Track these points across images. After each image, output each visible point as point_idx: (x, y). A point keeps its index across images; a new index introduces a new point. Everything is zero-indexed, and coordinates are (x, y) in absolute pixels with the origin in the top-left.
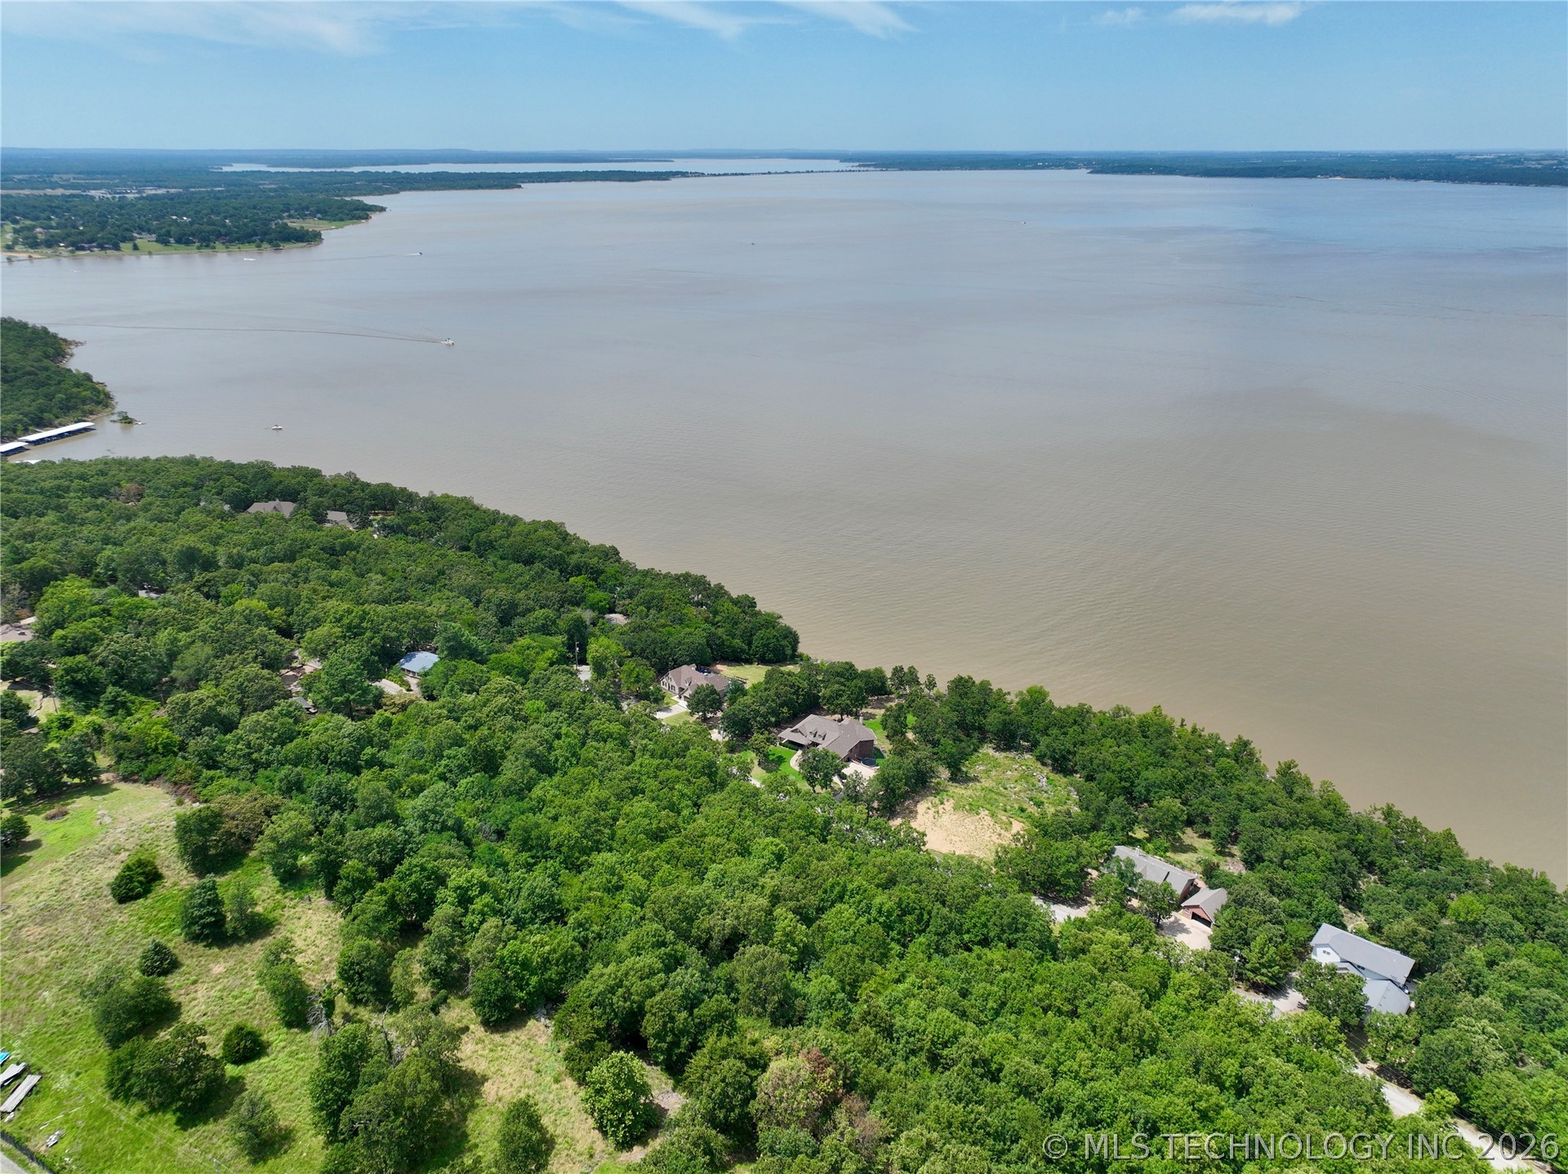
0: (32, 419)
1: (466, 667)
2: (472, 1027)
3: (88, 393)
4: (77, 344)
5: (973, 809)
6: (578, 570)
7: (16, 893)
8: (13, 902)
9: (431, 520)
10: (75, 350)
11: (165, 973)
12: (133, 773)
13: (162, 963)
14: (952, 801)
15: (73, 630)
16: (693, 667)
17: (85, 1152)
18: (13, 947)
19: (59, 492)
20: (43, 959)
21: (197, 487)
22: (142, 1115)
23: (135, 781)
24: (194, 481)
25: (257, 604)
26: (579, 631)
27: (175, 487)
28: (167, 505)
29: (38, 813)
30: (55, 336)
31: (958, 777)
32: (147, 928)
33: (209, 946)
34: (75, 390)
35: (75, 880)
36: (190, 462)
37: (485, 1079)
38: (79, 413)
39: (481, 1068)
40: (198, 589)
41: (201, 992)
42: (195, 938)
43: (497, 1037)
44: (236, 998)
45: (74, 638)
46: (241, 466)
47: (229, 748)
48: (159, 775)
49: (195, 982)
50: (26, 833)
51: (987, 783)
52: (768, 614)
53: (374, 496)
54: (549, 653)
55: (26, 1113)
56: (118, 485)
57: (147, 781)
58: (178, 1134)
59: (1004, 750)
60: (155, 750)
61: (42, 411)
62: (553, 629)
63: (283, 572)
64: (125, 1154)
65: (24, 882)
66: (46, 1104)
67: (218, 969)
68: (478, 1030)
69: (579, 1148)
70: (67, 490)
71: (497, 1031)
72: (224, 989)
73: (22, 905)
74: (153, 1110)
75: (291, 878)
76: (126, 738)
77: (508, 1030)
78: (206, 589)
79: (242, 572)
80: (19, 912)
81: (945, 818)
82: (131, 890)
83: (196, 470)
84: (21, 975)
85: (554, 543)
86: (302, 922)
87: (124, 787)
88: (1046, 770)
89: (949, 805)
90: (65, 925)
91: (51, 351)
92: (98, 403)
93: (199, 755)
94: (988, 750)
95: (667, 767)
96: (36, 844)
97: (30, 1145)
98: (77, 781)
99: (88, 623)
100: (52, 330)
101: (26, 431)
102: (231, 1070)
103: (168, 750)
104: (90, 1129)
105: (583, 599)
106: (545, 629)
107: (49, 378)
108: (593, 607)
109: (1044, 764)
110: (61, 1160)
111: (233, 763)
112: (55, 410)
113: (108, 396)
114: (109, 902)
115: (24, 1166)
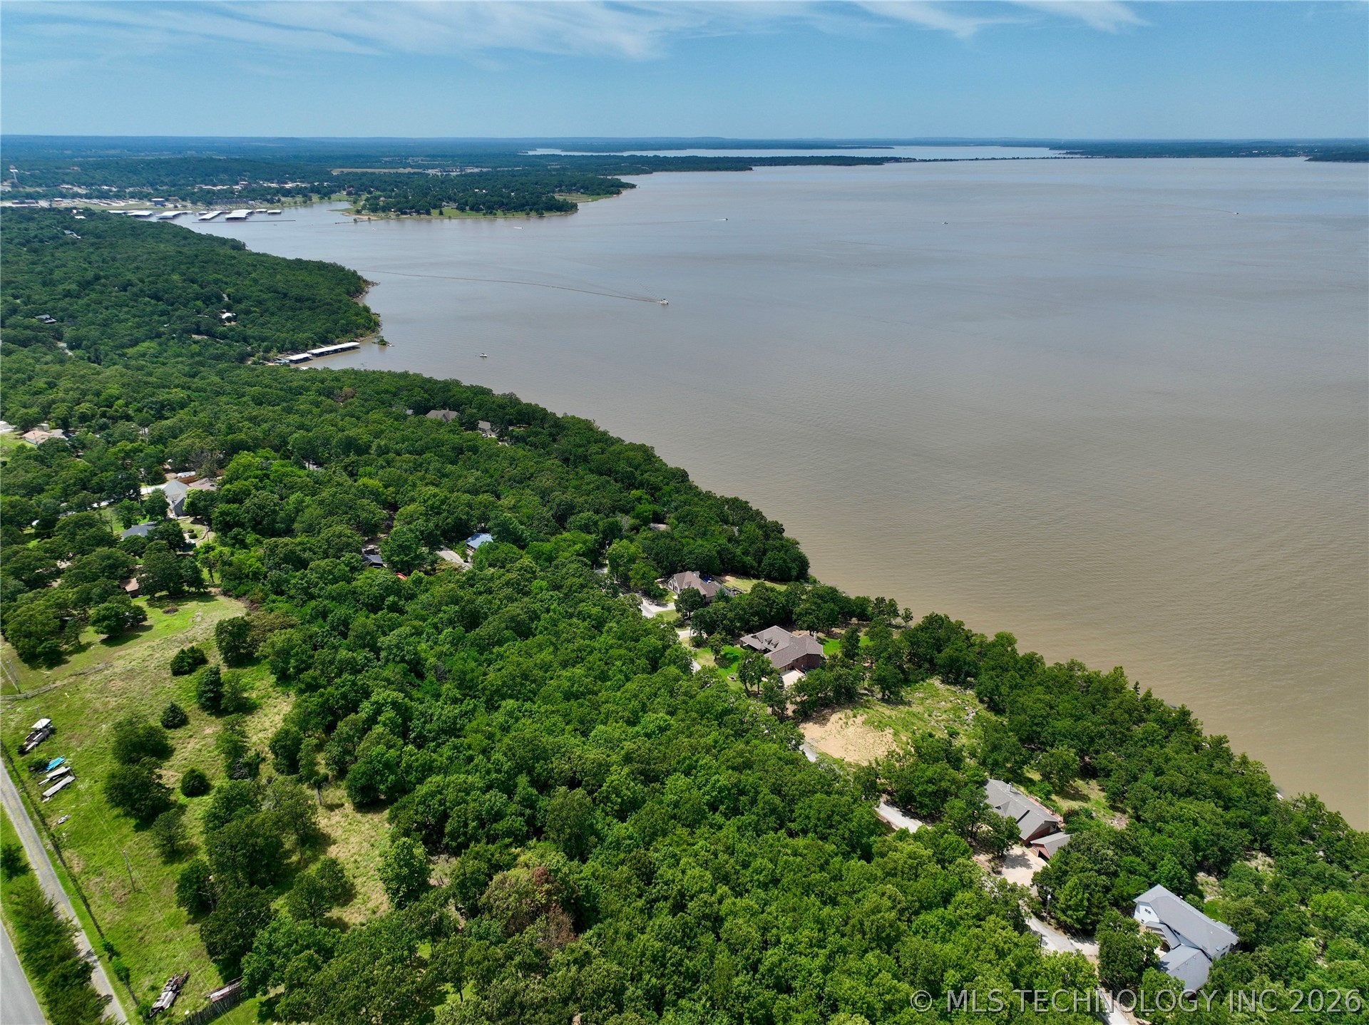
0: (320, 338)
1: (507, 548)
2: (346, 805)
3: (362, 321)
4: (373, 284)
5: (880, 726)
6: (641, 485)
7: (120, 657)
8: (116, 663)
9: (551, 435)
10: (371, 289)
11: (176, 726)
12: (229, 590)
13: (176, 719)
14: (865, 716)
15: (237, 485)
16: (696, 575)
17: (76, 832)
18: (101, 692)
19: (300, 391)
20: (113, 702)
21: (395, 395)
22: (118, 816)
23: (230, 596)
24: (394, 390)
25: (374, 483)
26: (613, 533)
27: (378, 393)
28: (363, 406)
29: (161, 607)
30: (359, 278)
31: (892, 699)
32: (180, 695)
33: (211, 714)
34: (354, 318)
35: (157, 655)
36: (405, 375)
37: (334, 842)
38: (353, 335)
39: (336, 834)
40: (345, 468)
41: (193, 745)
42: (204, 707)
43: (359, 816)
44: (209, 752)
45: (234, 492)
46: (436, 382)
47: (293, 581)
48: (245, 594)
49: (191, 736)
50: (145, 619)
51: (915, 709)
52: (788, 540)
53: (519, 413)
54: (577, 547)
55: (56, 799)
56: (341, 389)
57: (238, 597)
58: (132, 834)
59: (949, 684)
60: (247, 576)
61: (328, 332)
62: (593, 528)
63: (410, 462)
64: (97, 839)
65: (128, 651)
66: (71, 796)
67: (208, 731)
68: (349, 807)
69: (369, 906)
70: (307, 390)
71: (360, 812)
72: (203, 745)
73: (120, 666)
74: (126, 815)
75: (284, 678)
76: (230, 564)
77: (369, 812)
78: (350, 469)
79: (380, 459)
80: (116, 670)
81: (851, 729)
82: (182, 667)
83: (402, 383)
84: (96, 711)
85: (636, 462)
86: (276, 710)
87: (222, 599)
88: (981, 707)
89: (860, 719)
90: (136, 684)
91: (352, 288)
92: (368, 328)
93: (272, 584)
94: (936, 682)
95: (621, 646)
96: (150, 628)
97: (48, 821)
98: (193, 589)
99: (246, 483)
100: (359, 273)
101: (314, 346)
102: (182, 799)
103: (256, 576)
104: (86, 818)
105: (633, 508)
106: (586, 529)
107: (339, 308)
108: (637, 517)
109: (982, 701)
110: (61, 834)
111: (292, 592)
112: (337, 332)
113: (377, 324)
114: (167, 673)
115: (39, 832)
